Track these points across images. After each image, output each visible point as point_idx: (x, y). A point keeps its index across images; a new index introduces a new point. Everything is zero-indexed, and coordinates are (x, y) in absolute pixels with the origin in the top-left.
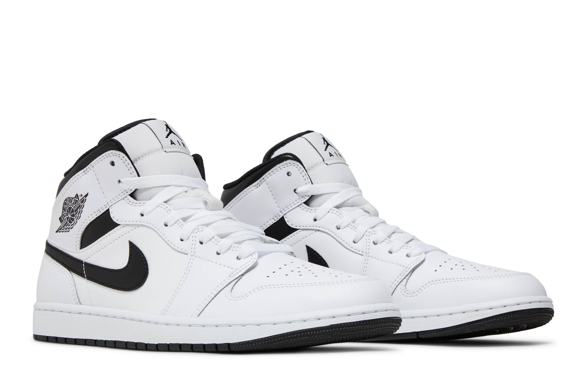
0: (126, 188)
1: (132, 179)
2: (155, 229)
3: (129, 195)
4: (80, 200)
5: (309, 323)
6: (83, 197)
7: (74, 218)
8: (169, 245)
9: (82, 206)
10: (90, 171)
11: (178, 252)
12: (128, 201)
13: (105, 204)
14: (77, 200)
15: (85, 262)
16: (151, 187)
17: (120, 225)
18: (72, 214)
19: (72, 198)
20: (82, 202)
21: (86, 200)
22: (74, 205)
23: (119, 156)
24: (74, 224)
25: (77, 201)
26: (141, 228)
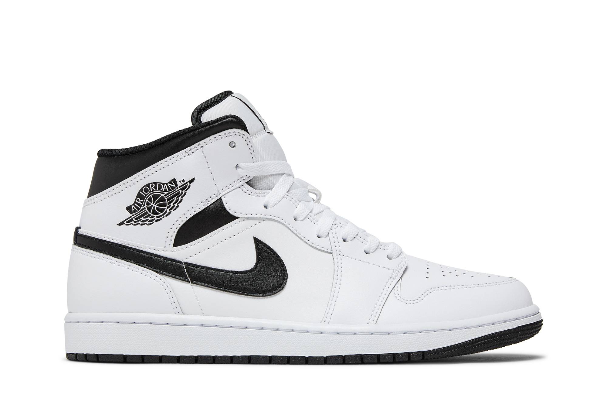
0: (243, 175)
1: (252, 164)
2: (285, 223)
3: (246, 183)
4: (179, 187)
5: (499, 325)
6: (187, 183)
7: (165, 209)
8: (305, 242)
9: (183, 194)
10: (196, 153)
11: (319, 251)
12: (246, 190)
13: (216, 192)
14: (174, 186)
15: (184, 262)
16: (270, 174)
17: (238, 218)
18: (159, 203)
19: (164, 184)
20: (182, 189)
21: (190, 186)
22: (166, 193)
23: (244, 136)
24: (165, 215)
25: (173, 188)
26: (267, 222)
